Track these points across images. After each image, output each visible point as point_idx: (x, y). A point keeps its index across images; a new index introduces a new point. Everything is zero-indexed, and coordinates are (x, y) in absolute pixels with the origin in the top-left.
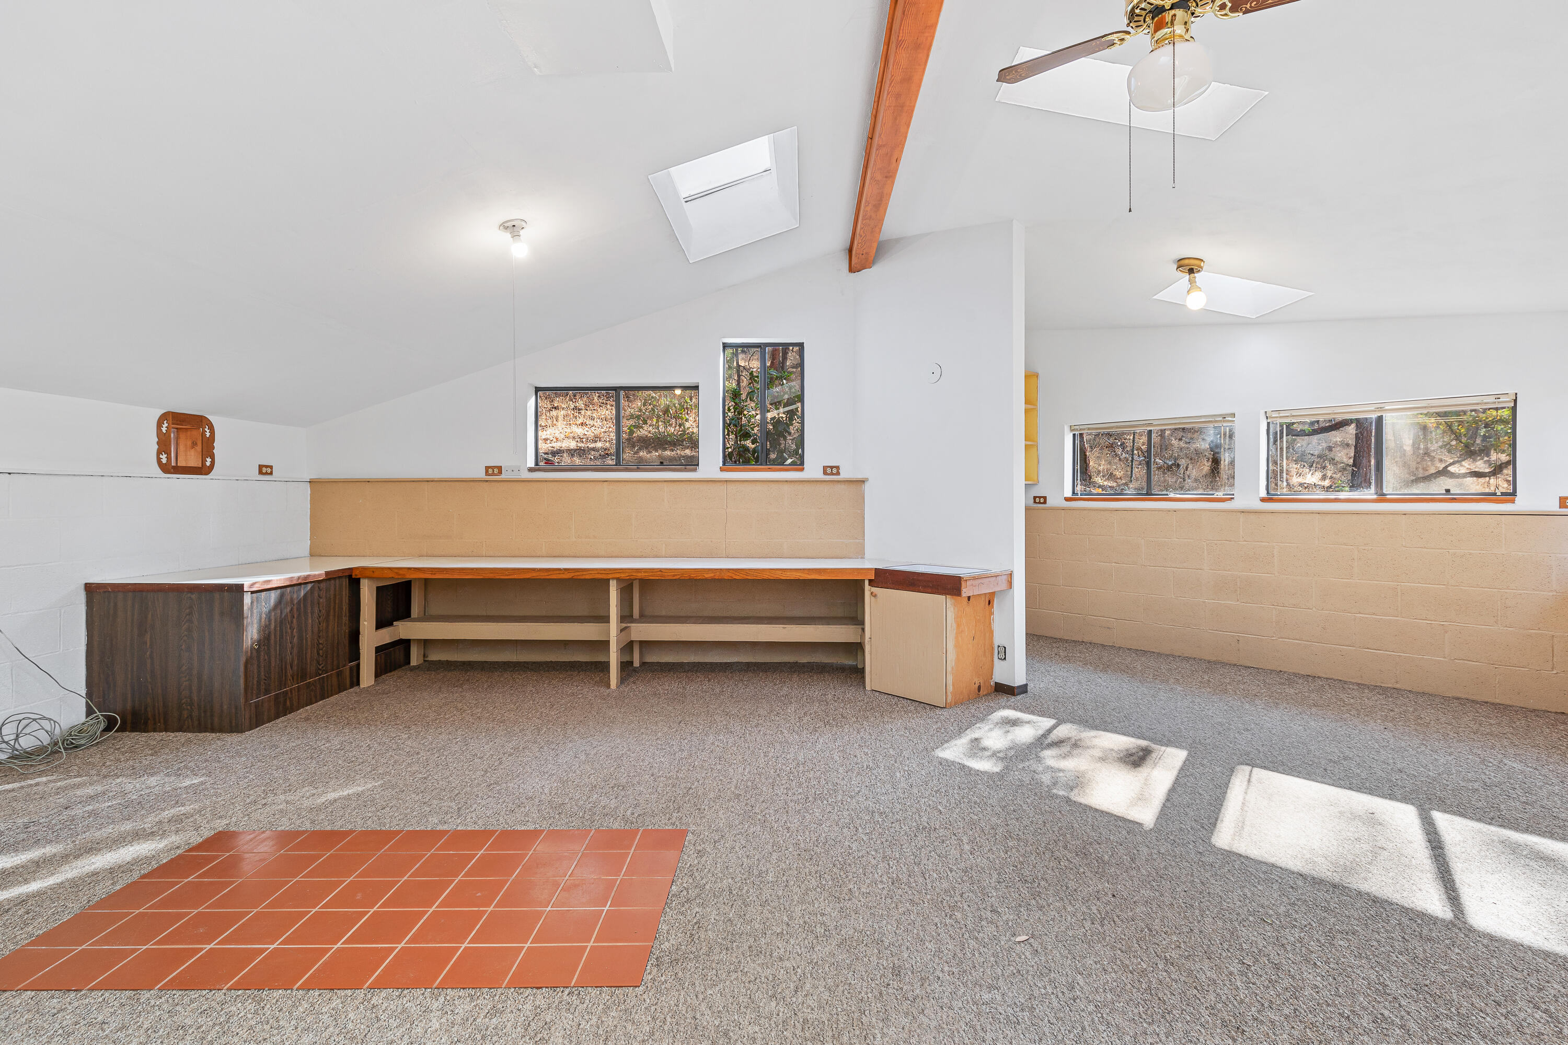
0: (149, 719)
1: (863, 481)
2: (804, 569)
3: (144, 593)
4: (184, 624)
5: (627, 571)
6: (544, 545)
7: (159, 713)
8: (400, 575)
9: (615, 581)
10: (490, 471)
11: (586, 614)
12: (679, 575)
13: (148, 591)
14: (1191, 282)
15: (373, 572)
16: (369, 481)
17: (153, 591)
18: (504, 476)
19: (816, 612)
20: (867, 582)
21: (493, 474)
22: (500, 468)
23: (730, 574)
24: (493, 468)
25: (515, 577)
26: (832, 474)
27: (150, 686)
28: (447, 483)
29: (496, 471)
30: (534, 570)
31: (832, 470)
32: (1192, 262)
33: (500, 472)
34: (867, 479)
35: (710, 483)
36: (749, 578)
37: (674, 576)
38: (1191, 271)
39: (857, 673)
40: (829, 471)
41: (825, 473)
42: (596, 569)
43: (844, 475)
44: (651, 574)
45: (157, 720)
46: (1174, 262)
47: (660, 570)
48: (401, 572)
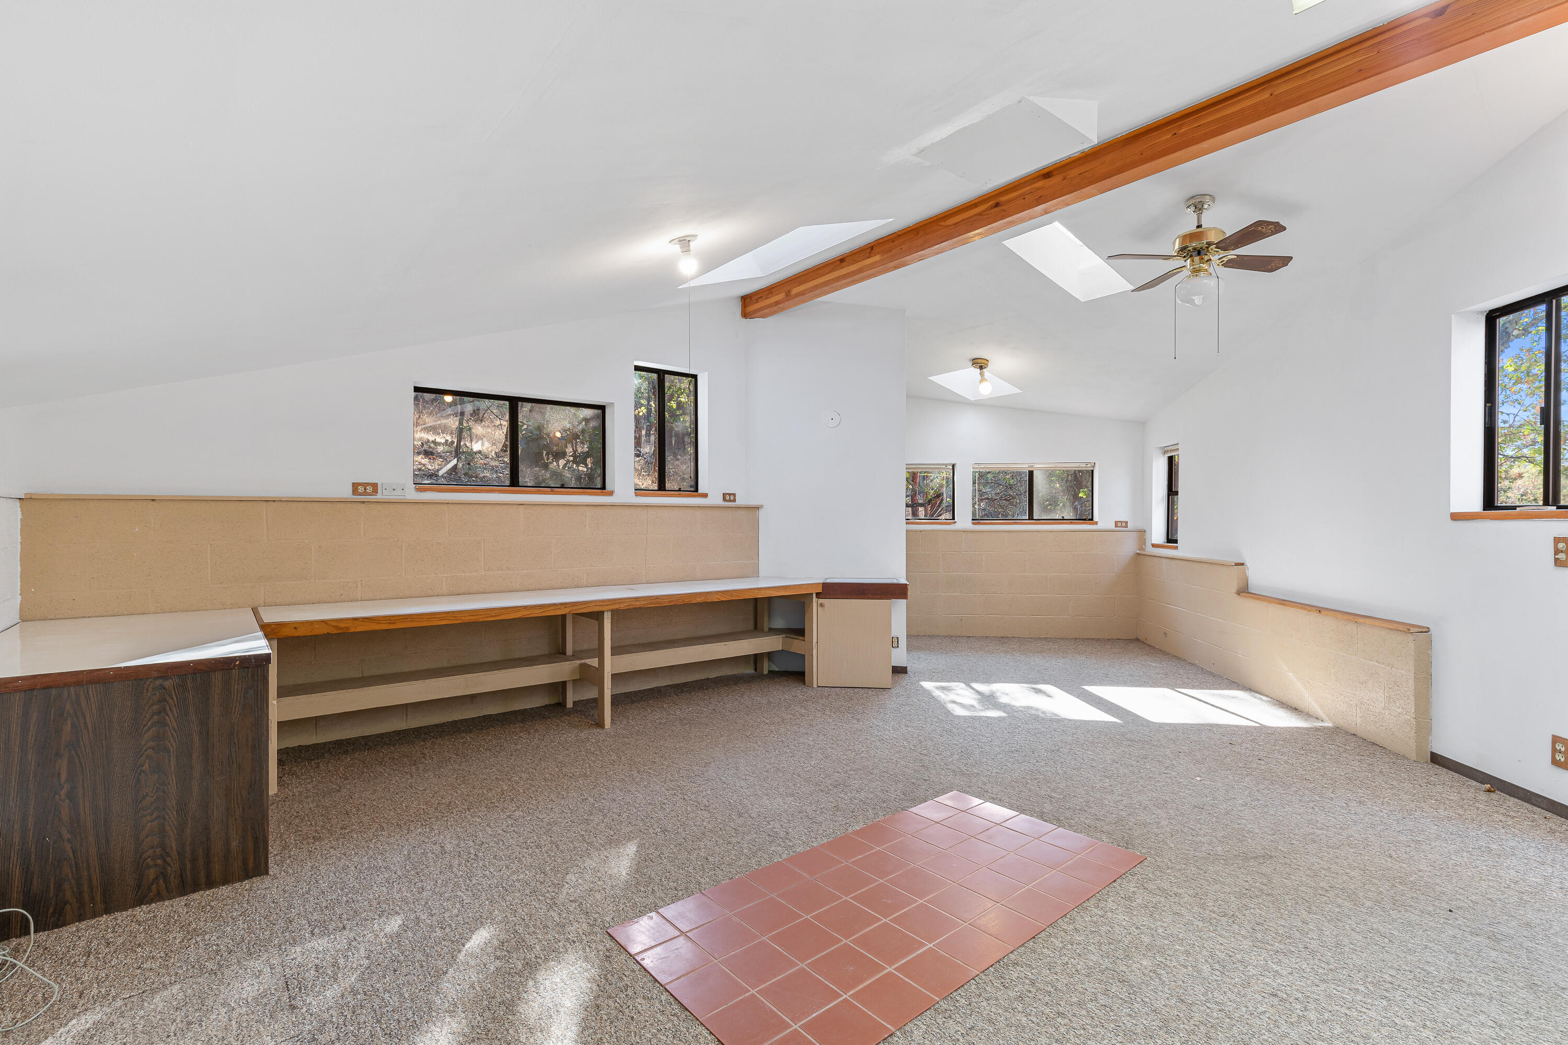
0: (66, 903)
1: (757, 508)
2: (775, 587)
3: (54, 691)
4: (149, 729)
5: (626, 601)
6: (444, 581)
7: (91, 888)
8: (340, 628)
9: (610, 613)
10: (361, 489)
11: (497, 658)
12: (674, 601)
13: (66, 685)
14: (982, 374)
15: (296, 628)
16: (153, 500)
17: (79, 683)
18: (379, 497)
19: (723, 629)
20: (814, 595)
21: (365, 493)
22: (375, 486)
23: (718, 597)
24: (365, 485)
25: (503, 617)
26: (730, 501)
27: (68, 847)
28: (300, 504)
29: (369, 489)
30: (525, 607)
31: (729, 497)
32: (982, 361)
33: (375, 491)
34: (762, 506)
35: (631, 507)
36: (733, 599)
37: (670, 602)
38: (981, 368)
39: (799, 676)
40: (728, 497)
41: (724, 499)
42: (595, 601)
43: (740, 501)
44: (649, 602)
45: (86, 897)
46: (970, 360)
47: (657, 597)
48: (342, 625)
